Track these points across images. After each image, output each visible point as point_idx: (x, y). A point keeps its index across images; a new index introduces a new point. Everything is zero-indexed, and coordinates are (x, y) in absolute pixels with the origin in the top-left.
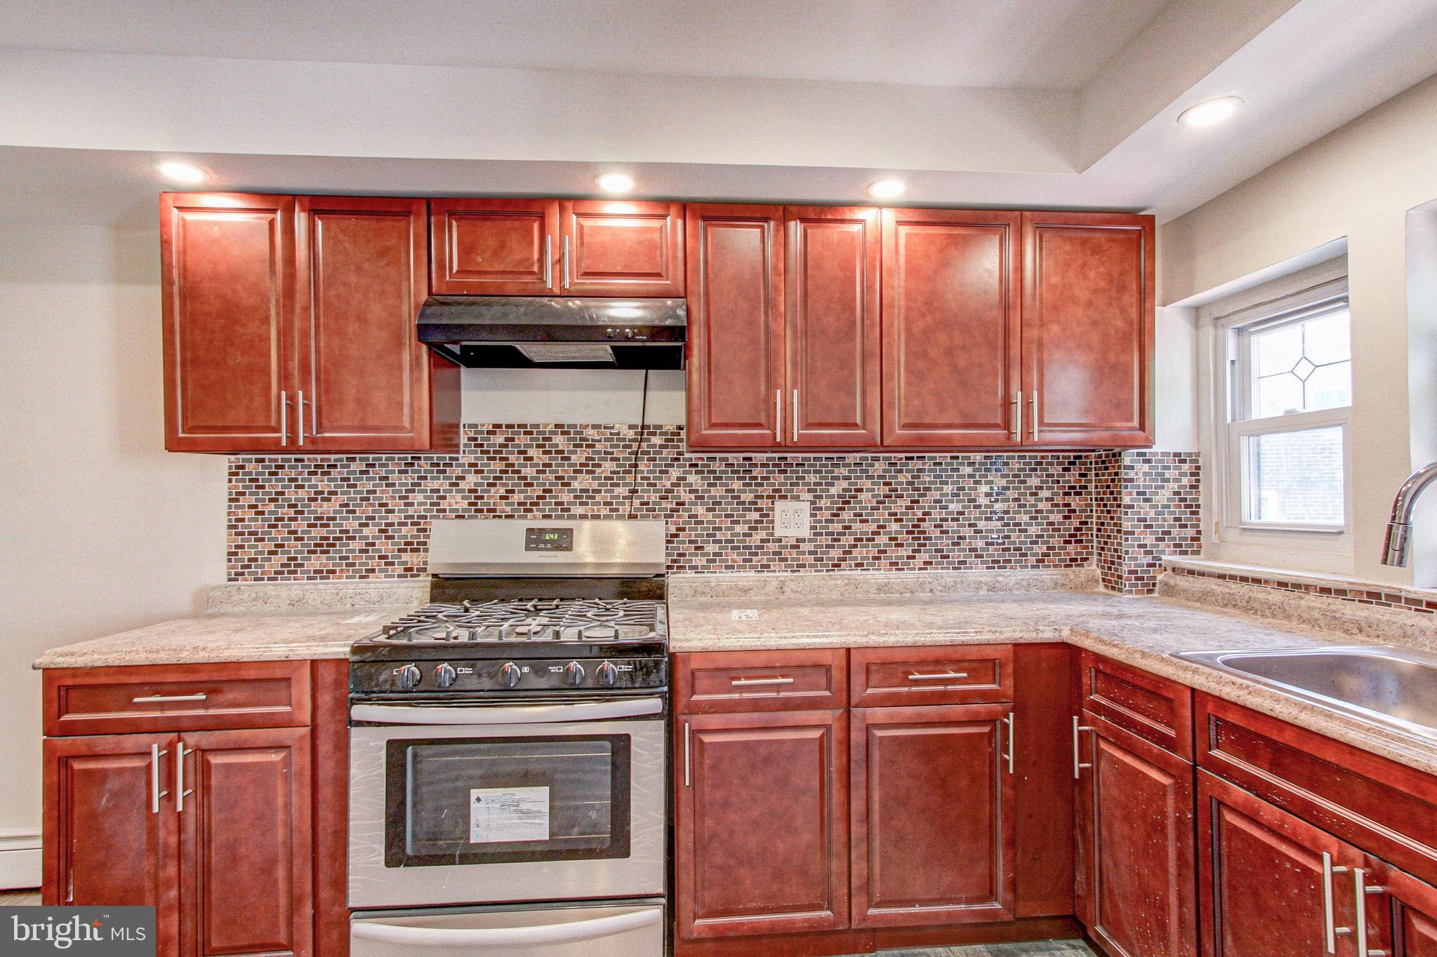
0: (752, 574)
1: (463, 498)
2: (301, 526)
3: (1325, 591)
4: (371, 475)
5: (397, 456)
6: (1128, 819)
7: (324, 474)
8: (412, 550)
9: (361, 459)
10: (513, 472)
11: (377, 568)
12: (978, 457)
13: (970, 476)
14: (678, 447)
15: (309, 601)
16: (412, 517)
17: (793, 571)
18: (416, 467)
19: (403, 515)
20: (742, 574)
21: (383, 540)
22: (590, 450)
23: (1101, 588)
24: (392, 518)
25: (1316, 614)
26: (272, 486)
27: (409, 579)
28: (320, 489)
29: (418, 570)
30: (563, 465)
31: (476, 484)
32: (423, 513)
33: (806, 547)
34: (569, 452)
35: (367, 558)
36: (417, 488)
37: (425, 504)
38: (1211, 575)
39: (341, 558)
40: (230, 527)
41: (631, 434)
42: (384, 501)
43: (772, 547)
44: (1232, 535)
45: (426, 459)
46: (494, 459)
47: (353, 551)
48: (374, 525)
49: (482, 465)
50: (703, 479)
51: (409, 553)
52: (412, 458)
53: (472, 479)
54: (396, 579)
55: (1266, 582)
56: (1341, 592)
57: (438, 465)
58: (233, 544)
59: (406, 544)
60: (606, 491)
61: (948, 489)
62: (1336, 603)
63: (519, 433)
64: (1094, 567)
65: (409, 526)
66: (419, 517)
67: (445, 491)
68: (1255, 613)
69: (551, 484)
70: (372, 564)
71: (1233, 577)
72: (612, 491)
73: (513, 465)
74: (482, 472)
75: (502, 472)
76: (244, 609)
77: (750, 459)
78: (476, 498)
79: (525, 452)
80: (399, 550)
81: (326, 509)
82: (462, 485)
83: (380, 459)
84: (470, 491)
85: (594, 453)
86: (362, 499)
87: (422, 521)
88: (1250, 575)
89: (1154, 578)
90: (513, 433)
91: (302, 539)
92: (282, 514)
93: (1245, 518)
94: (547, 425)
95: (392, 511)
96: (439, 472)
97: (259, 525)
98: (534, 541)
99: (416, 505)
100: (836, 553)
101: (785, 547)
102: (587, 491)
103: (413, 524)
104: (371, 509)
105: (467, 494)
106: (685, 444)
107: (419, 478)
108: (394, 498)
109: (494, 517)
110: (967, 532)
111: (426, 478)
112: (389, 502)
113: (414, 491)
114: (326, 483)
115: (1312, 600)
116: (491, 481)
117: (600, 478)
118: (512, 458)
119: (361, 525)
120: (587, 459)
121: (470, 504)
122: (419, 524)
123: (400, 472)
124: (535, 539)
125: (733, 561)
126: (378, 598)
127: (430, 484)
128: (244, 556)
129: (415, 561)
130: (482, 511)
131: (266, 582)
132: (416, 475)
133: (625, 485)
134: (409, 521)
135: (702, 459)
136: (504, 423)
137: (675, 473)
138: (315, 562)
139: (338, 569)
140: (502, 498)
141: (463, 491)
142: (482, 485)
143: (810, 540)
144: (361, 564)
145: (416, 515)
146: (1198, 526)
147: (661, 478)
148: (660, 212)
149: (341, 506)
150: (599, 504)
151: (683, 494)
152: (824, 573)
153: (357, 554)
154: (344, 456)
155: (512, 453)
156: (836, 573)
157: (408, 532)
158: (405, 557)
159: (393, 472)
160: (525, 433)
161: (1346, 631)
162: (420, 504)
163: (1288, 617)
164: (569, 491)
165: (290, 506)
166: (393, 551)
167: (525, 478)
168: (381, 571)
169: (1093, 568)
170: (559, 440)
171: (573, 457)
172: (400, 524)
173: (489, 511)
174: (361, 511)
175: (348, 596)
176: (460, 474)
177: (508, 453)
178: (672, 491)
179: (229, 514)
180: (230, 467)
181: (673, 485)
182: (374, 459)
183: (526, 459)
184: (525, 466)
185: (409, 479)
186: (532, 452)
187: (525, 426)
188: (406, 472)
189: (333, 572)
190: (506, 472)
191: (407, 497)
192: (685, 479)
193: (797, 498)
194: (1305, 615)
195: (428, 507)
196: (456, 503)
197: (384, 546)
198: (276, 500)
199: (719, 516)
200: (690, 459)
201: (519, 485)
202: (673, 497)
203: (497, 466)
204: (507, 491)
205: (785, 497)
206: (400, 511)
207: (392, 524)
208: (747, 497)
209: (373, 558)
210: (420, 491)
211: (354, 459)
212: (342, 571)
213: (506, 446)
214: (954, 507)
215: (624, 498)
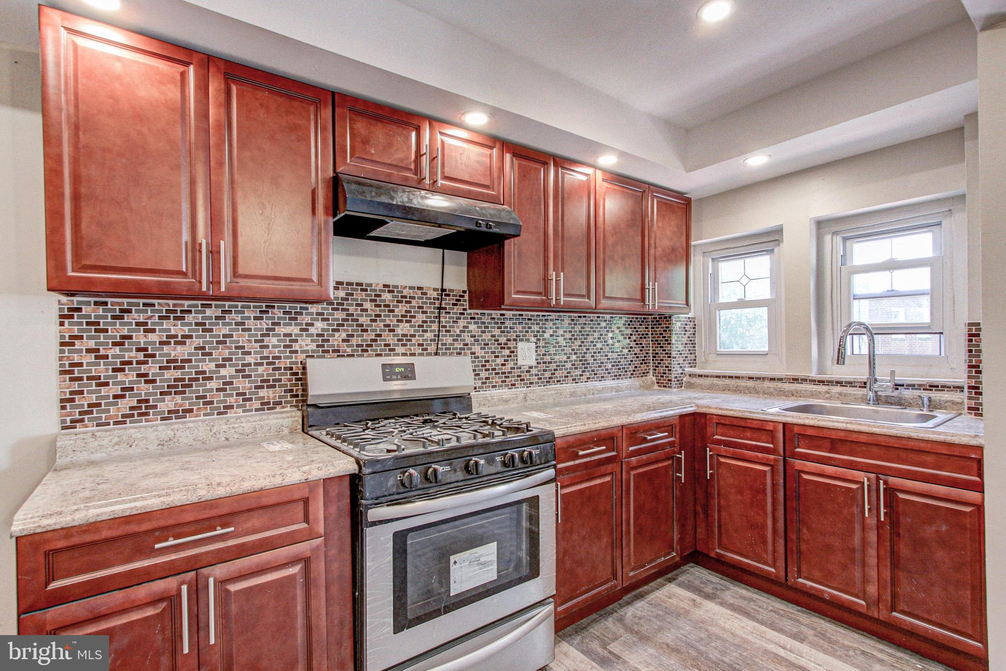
0: (506, 390)
1: (312, 341)
2: (152, 369)
3: (773, 379)
4: (227, 320)
5: (252, 304)
6: (740, 492)
7: (176, 318)
8: (268, 387)
9: (217, 306)
10: (353, 320)
11: (235, 404)
12: (608, 317)
13: (605, 328)
14: (463, 305)
15: (181, 440)
16: (268, 358)
17: (527, 387)
18: (270, 315)
19: (259, 356)
20: (501, 391)
21: (241, 379)
22: (408, 305)
23: (656, 387)
24: (249, 359)
25: (772, 390)
26: (118, 330)
27: (266, 411)
28: (173, 333)
29: (274, 403)
30: (389, 316)
31: (323, 330)
32: (277, 354)
33: (534, 371)
34: (394, 306)
35: (225, 396)
36: (271, 333)
37: (279, 346)
38: (712, 376)
39: (197, 398)
40: (63, 372)
41: (435, 295)
42: (241, 344)
43: (517, 372)
44: (712, 357)
45: (279, 307)
46: (337, 309)
47: (211, 390)
48: (230, 366)
49: (328, 314)
50: (478, 327)
51: (265, 389)
52: (267, 306)
53: (320, 325)
54: (254, 412)
55: (743, 377)
56: (780, 380)
57: (290, 313)
58: (68, 391)
59: (262, 381)
60: (419, 336)
61: (596, 335)
62: (780, 385)
63: (357, 290)
64: (651, 376)
65: (265, 366)
66: (274, 358)
67: (296, 335)
68: (741, 392)
69: (381, 330)
70: (231, 400)
71: (725, 377)
72: (423, 336)
73: (352, 315)
74: (328, 320)
75: (343, 320)
76: (104, 455)
77: (503, 315)
78: (323, 341)
79: (362, 305)
80: (256, 387)
81: (179, 352)
82: (312, 330)
83: (237, 306)
84: (318, 335)
85: (411, 307)
86: (218, 342)
87: (277, 361)
88: (734, 375)
89: (682, 380)
90: (353, 289)
91: (154, 381)
92: (129, 357)
93: (718, 349)
94: (378, 284)
95: (249, 353)
96: (290, 319)
97: (102, 370)
98: (389, 373)
99: (270, 347)
100: (547, 374)
101: (523, 372)
102: (406, 335)
103: (268, 364)
104: (227, 351)
105: (315, 338)
106: (467, 303)
107: (273, 324)
108: (250, 341)
109: (338, 356)
110: (604, 359)
111: (279, 324)
112: (246, 345)
113: (268, 335)
114: (179, 327)
115: (767, 384)
116: (335, 327)
117: (415, 326)
118: (352, 309)
119: (217, 366)
120: (406, 311)
121: (318, 346)
122: (274, 363)
123: (256, 318)
124: (388, 373)
125: (496, 382)
126: (251, 430)
127: (281, 330)
128: (83, 402)
129: (271, 395)
130: (328, 351)
131: (112, 426)
132: (270, 321)
133: (432, 331)
134: (265, 361)
135: (477, 314)
136: (345, 280)
137: (462, 323)
138: (169, 403)
139: (195, 408)
140: (344, 341)
141: (312, 335)
142: (328, 330)
143: (536, 367)
144: (218, 402)
145: (271, 356)
146: (695, 353)
147: (453, 327)
148: (490, 144)
149: (196, 349)
150: (414, 345)
151: (466, 338)
152: (542, 387)
153: (215, 393)
154: (199, 303)
155: (352, 305)
156: (548, 387)
157: (264, 371)
158: (262, 393)
159: (249, 318)
160: (362, 290)
161: (786, 396)
162: (274, 346)
163: (758, 393)
164: (394, 336)
165: (139, 350)
166: (251, 388)
167: (362, 325)
168: (239, 407)
169: (651, 378)
170: (387, 296)
171: (396, 310)
172: (256, 364)
173: (334, 351)
174: (217, 354)
175: (222, 432)
176: (309, 321)
177: (348, 305)
178: (460, 336)
179: (61, 359)
180: (61, 310)
181: (461, 331)
182: (230, 306)
183: (362, 310)
184: (362, 316)
185: (264, 324)
186: (368, 305)
187: (361, 285)
188: (262, 318)
189: (191, 411)
190: (347, 320)
191: (262, 341)
192: (467, 327)
193: (528, 340)
194: (766, 391)
195: (282, 349)
196: (307, 345)
197: (242, 384)
198: (121, 344)
199: (488, 353)
200: (470, 314)
201: (357, 331)
202: (461, 340)
203: (340, 315)
204: (348, 335)
205: (522, 340)
206: (256, 353)
207: (249, 365)
208: (503, 340)
209: (231, 396)
210: (274, 336)
211: (210, 306)
212: (199, 409)
213: (347, 299)
214: (599, 345)
215: (431, 340)
